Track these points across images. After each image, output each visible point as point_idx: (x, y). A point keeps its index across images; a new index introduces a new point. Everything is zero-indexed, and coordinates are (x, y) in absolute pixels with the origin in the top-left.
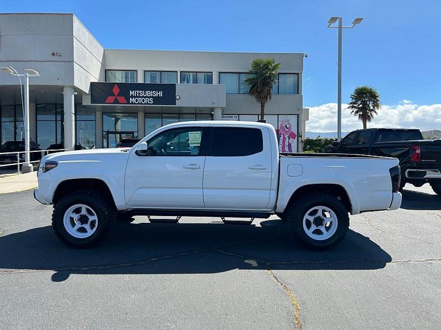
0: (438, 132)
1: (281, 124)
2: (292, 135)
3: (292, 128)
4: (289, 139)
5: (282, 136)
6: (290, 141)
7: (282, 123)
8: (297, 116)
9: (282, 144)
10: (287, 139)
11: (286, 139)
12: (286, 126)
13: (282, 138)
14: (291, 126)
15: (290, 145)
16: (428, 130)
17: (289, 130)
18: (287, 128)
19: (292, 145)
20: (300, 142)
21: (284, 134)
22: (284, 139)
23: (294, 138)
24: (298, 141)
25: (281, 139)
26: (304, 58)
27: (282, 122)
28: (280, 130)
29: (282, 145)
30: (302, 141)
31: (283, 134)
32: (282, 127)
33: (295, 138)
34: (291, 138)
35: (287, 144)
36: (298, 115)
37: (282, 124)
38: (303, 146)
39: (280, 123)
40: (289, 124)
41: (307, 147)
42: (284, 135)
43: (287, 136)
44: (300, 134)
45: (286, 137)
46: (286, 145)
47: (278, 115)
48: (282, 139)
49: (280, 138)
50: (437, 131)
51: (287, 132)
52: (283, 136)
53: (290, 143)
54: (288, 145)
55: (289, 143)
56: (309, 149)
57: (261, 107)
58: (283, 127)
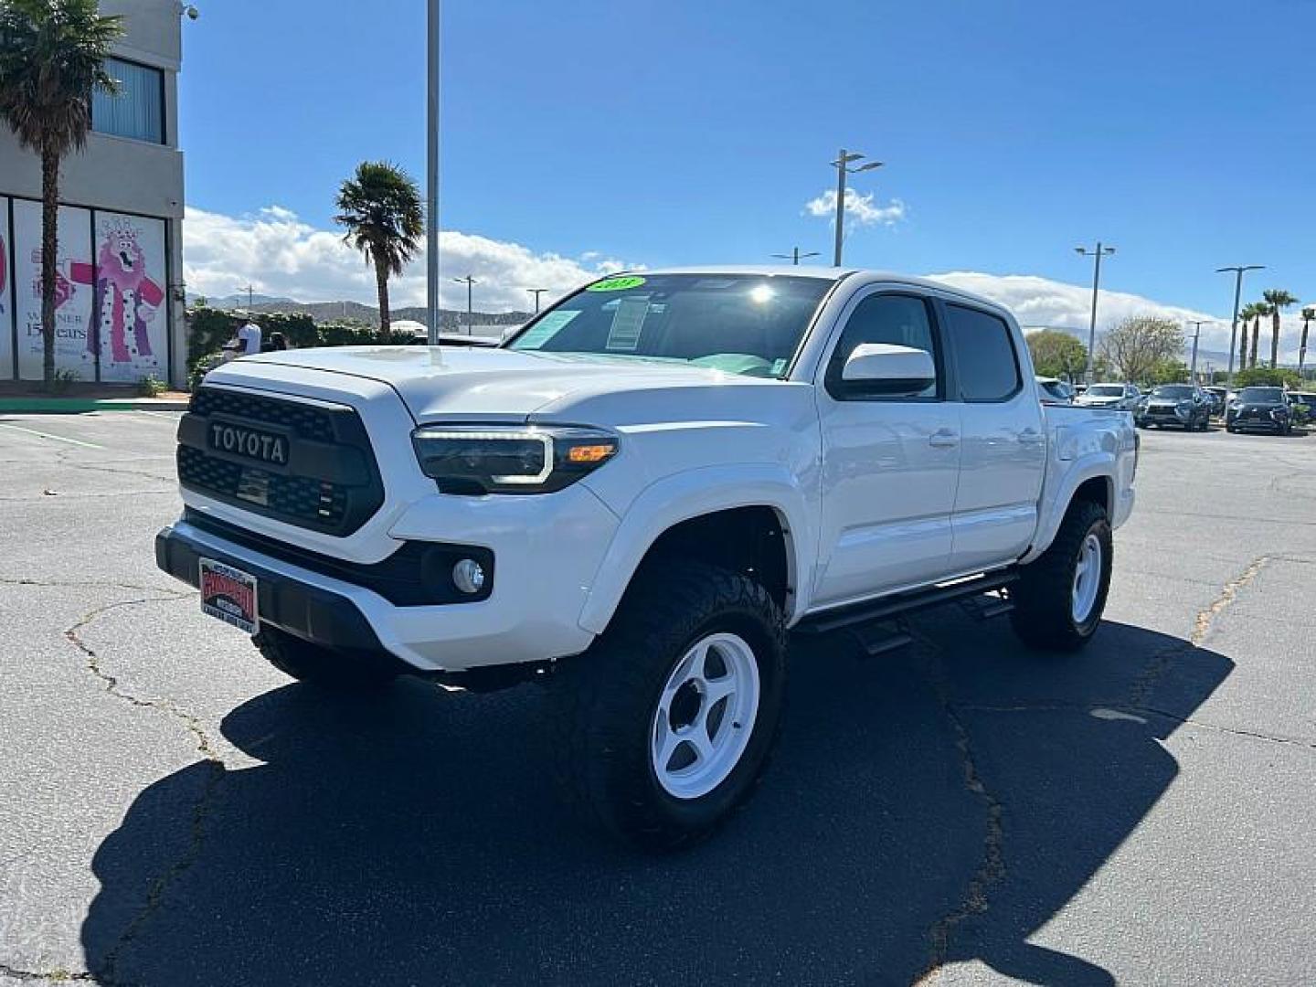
0: (356, 307)
1: (107, 247)
2: (147, 292)
3: (147, 263)
4: (138, 303)
5: (111, 289)
6: (142, 310)
7: (106, 241)
8: (163, 222)
9: (111, 320)
10: (131, 302)
11: (125, 301)
12: (123, 255)
13: (109, 298)
14: (141, 258)
15: (140, 327)
16: (335, 302)
17: (136, 273)
18: (130, 264)
19: (148, 325)
20: (179, 320)
21: (117, 283)
22: (120, 302)
23: (156, 304)
24: (169, 313)
25: (106, 301)
26: (185, 17)
27: (109, 238)
28: (101, 268)
29: (111, 324)
30: (186, 315)
31: (114, 284)
32: (109, 258)
33: (160, 301)
34: (143, 301)
35: (130, 322)
36: (166, 220)
37: (111, 244)
38: (190, 332)
39: (101, 241)
40: (138, 250)
41: (203, 337)
42: (120, 288)
43: (131, 292)
44: (179, 289)
45: (126, 294)
46: (126, 326)
47: (92, 209)
48: (112, 302)
49: (102, 297)
50: (354, 304)
51: (127, 279)
52: (115, 289)
53: (141, 316)
54: (135, 324)
55: (138, 318)
56: (208, 344)
57: (45, 168)
58: (112, 257)
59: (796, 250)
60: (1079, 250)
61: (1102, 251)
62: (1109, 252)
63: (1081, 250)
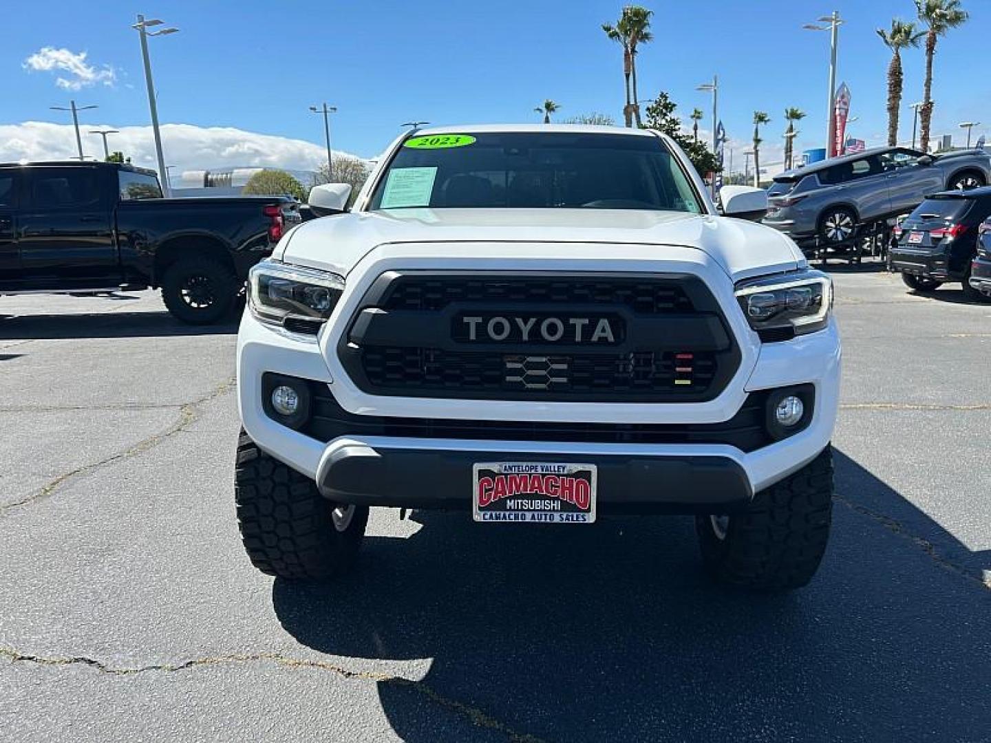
59: (73, 103)
60: (311, 109)
61: (328, 109)
62: (333, 111)
63: (314, 109)
